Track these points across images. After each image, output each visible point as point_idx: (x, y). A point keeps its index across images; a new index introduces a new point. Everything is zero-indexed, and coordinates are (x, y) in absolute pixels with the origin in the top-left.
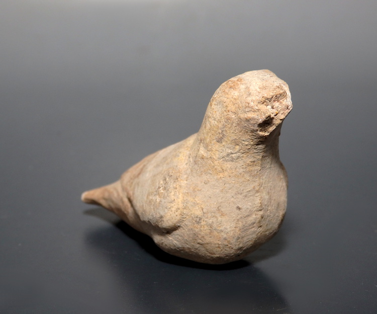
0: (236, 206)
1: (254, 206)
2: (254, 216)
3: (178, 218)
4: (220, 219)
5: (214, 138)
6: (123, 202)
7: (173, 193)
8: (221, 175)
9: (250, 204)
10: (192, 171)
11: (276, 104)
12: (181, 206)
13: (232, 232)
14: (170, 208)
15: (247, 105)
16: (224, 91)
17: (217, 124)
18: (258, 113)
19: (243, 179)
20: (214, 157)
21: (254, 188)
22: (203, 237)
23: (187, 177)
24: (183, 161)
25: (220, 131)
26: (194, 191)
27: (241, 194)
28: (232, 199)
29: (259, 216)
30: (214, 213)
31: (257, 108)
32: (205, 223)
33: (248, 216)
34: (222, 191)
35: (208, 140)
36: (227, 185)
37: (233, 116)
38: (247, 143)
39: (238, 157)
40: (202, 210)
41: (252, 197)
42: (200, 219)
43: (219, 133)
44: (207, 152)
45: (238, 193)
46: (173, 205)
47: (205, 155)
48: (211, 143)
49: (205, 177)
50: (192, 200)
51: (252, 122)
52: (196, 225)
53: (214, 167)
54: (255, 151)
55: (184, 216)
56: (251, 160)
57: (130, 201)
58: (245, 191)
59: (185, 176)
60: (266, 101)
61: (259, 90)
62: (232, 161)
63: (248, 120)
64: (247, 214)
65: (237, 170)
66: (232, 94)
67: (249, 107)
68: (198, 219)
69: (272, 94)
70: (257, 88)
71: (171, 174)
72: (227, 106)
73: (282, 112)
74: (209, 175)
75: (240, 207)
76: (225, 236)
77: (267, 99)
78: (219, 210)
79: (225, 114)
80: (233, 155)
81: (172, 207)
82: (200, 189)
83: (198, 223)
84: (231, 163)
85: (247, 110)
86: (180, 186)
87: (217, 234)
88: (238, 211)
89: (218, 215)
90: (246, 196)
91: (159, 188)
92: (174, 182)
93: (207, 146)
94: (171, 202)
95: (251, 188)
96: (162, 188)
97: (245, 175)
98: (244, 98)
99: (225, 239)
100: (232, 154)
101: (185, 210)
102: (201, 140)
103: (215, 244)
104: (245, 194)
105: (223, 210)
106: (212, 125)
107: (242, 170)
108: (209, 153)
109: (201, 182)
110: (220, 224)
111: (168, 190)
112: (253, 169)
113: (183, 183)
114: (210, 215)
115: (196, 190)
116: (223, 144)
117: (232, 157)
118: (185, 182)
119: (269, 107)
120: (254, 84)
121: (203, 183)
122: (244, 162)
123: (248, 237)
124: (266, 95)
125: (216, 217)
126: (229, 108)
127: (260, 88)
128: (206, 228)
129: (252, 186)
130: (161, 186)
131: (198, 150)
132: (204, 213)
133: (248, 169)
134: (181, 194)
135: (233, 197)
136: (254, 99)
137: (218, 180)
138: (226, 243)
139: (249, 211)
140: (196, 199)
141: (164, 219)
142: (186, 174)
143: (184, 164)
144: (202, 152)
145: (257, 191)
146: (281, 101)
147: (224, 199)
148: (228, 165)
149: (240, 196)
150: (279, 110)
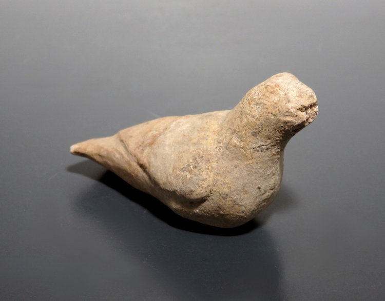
0: (257, 186)
1: (270, 186)
2: (267, 194)
3: (207, 193)
4: (243, 196)
5: (250, 131)
6: (130, 165)
7: (204, 173)
8: (250, 162)
9: (267, 184)
10: (223, 155)
12: (211, 183)
13: (250, 206)
14: (201, 185)
15: (287, 110)
16: (264, 95)
17: (256, 121)
18: (296, 118)
19: (266, 165)
20: (247, 147)
21: (272, 172)
22: (225, 209)
23: (218, 160)
24: (212, 145)
25: (257, 127)
26: (224, 172)
28: (256, 181)
29: (270, 194)
30: (240, 191)
31: (296, 114)
32: (230, 199)
33: (264, 194)
34: (248, 174)
35: (243, 132)
36: (253, 170)
37: (273, 117)
38: (277, 138)
39: (267, 149)
40: (230, 188)
41: (269, 179)
42: (227, 195)
43: (256, 129)
44: (240, 142)
46: (204, 182)
47: (238, 144)
48: (246, 135)
49: (236, 162)
50: (222, 179)
51: (289, 124)
52: (222, 200)
53: (245, 154)
55: (213, 192)
56: (276, 151)
57: (142, 166)
58: (266, 175)
59: (216, 159)
61: (297, 98)
62: (262, 151)
63: (286, 123)
64: (264, 192)
65: (264, 158)
66: (273, 98)
67: (289, 112)
68: (225, 196)
69: (308, 103)
70: (295, 96)
71: (201, 155)
72: (267, 108)
73: (311, 117)
74: (239, 160)
75: (260, 187)
76: (244, 209)
77: (305, 107)
78: (243, 188)
79: (265, 114)
80: (264, 147)
81: (204, 184)
82: (230, 171)
83: (224, 198)
84: (260, 152)
85: (286, 114)
86: (212, 167)
87: (238, 208)
88: (258, 191)
89: (242, 193)
90: (265, 178)
91: (189, 165)
92: (206, 163)
93: (242, 137)
94: (203, 180)
95: (270, 172)
96: (192, 166)
97: (269, 162)
98: (284, 104)
99: (243, 212)
101: (214, 187)
102: (235, 131)
103: (234, 215)
105: (247, 189)
106: (250, 121)
107: (268, 158)
108: (243, 143)
109: (232, 166)
110: (242, 200)
111: (200, 169)
113: (215, 165)
114: (235, 193)
115: (226, 172)
116: (258, 137)
117: (263, 148)
118: (216, 163)
119: (304, 113)
120: (292, 92)
121: (233, 167)
122: (271, 152)
124: (303, 104)
125: (240, 194)
126: (269, 111)
127: (297, 96)
128: (230, 202)
130: (191, 164)
131: (231, 139)
132: (231, 191)
133: (272, 158)
134: (212, 174)
135: (256, 179)
136: (293, 105)
137: (247, 165)
138: (242, 214)
139: (265, 190)
140: (226, 180)
141: (194, 193)
142: (217, 157)
143: (214, 147)
144: (235, 141)
145: (274, 175)
147: (249, 181)
148: (258, 154)
149: (262, 179)
150: (310, 115)
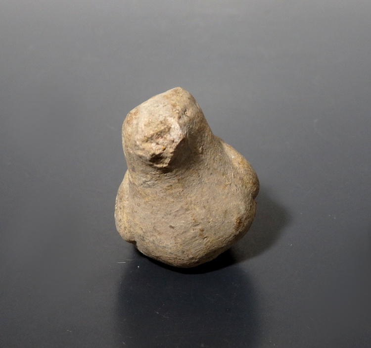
0: (169, 225)
1: (189, 222)
2: (192, 231)
4: (158, 237)
8: (147, 199)
9: (184, 222)
11: (161, 140)
12: (127, 225)
13: (175, 248)
14: (120, 227)
15: (135, 143)
18: (144, 152)
20: (136, 184)
21: (182, 207)
23: (128, 198)
26: (132, 212)
27: (170, 214)
28: (163, 220)
29: (198, 231)
30: (152, 232)
31: (142, 147)
32: (148, 241)
33: (185, 232)
34: (152, 213)
36: (155, 208)
38: (154, 173)
39: (154, 185)
40: (142, 229)
41: (183, 216)
44: (131, 178)
45: (166, 214)
46: (121, 224)
47: (131, 180)
49: (137, 200)
50: (133, 220)
52: (142, 242)
54: (166, 178)
55: (133, 234)
56: (167, 185)
58: (173, 211)
59: (127, 196)
60: (149, 139)
61: (143, 127)
62: (150, 187)
63: (140, 157)
64: (183, 230)
65: (158, 194)
66: (128, 130)
67: (137, 145)
68: (142, 238)
69: (152, 133)
70: (143, 124)
73: (169, 146)
75: (173, 226)
78: (155, 229)
80: (149, 183)
82: (136, 211)
83: (143, 240)
84: (150, 189)
85: (136, 148)
87: (162, 250)
88: (172, 229)
89: (156, 234)
90: (176, 216)
92: (120, 201)
94: (120, 221)
95: (179, 208)
97: (168, 198)
98: (134, 135)
99: (170, 253)
100: (147, 181)
101: (131, 229)
104: (174, 214)
105: (158, 229)
107: (162, 194)
109: (136, 204)
110: (160, 241)
111: (117, 209)
112: (173, 191)
113: (126, 203)
114: (150, 234)
115: (134, 211)
116: (137, 173)
119: (153, 144)
121: (137, 206)
122: (161, 187)
123: (196, 248)
124: (146, 134)
125: (155, 236)
128: (151, 245)
129: (180, 206)
132: (144, 233)
133: (168, 193)
134: (125, 214)
135: (163, 218)
136: (139, 137)
137: (145, 203)
138: (174, 256)
139: (183, 228)
140: (135, 220)
142: (127, 194)
145: (187, 210)
146: (165, 136)
147: (156, 220)
148: (148, 191)
149: (170, 216)
150: (166, 144)
